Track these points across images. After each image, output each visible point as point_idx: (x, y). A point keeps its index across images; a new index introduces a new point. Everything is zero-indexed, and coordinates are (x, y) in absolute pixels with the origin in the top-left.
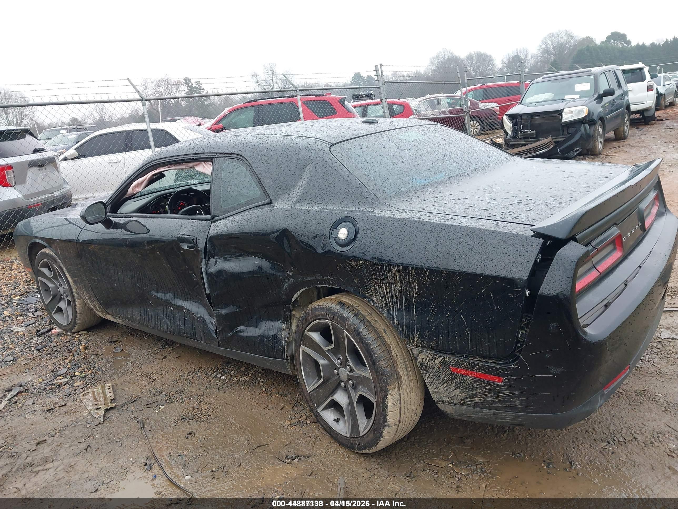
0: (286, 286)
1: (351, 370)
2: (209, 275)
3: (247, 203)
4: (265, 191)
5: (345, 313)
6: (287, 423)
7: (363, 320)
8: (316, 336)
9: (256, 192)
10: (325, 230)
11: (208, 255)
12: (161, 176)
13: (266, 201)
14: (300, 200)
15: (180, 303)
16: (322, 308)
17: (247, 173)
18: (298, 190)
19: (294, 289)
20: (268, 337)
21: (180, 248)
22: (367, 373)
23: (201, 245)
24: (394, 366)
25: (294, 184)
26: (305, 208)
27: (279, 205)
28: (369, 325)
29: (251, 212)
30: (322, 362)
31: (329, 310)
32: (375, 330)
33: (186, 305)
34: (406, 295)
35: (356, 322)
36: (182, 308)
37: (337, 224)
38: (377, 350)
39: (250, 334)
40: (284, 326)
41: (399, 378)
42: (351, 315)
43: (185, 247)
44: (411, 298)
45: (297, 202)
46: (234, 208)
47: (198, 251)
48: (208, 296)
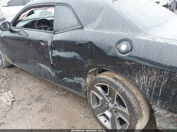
0: (87, 66)
1: (115, 105)
2: (52, 57)
3: (71, 27)
4: (80, 22)
5: (118, 84)
6: (83, 116)
7: (127, 89)
9: (75, 22)
10: (113, 44)
11: (52, 48)
12: (32, 13)
13: (80, 27)
14: (99, 27)
15: (40, 65)
17: (71, 13)
18: (97, 23)
19: (91, 67)
20: (76, 83)
21: (40, 44)
22: (126, 111)
23: (49, 44)
25: (95, 19)
26: (102, 32)
27: (86, 29)
28: (130, 92)
29: (73, 31)
30: (100, 98)
31: (109, 81)
33: (43, 66)
34: (157, 84)
35: (124, 90)
36: (41, 67)
37: (120, 42)
39: (69, 81)
40: (83, 80)
42: (121, 86)
43: (43, 44)
44: (160, 85)
45: (97, 28)
46: (64, 29)
47: (47, 46)
48: (52, 65)
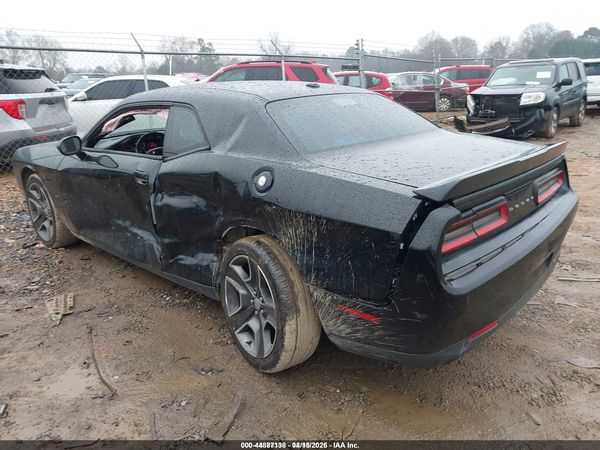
0: (217, 223)
1: (263, 301)
2: (155, 207)
3: (192, 147)
4: (206, 138)
5: (260, 251)
6: (211, 341)
7: (274, 258)
8: (238, 270)
9: (201, 139)
10: (247, 176)
11: (157, 190)
12: (131, 118)
13: (206, 148)
14: (233, 149)
15: (136, 230)
16: (243, 246)
17: (195, 121)
18: (232, 140)
19: (224, 226)
20: (201, 267)
21: (136, 183)
22: (273, 305)
23: (152, 181)
24: (295, 300)
25: (230, 134)
26: (236, 155)
27: (217, 151)
28: (278, 263)
29: (193, 155)
30: (242, 291)
31: (248, 247)
32: (283, 268)
33: (140, 232)
34: (308, 241)
35: (267, 259)
36: (136, 235)
37: (258, 173)
38: (282, 284)
39: (187, 263)
40: (216, 259)
41: (297, 311)
42: (264, 253)
43: (140, 182)
44: (312, 242)
45: (230, 150)
46: (186, 150)
47: (148, 187)
48: (155, 226)
